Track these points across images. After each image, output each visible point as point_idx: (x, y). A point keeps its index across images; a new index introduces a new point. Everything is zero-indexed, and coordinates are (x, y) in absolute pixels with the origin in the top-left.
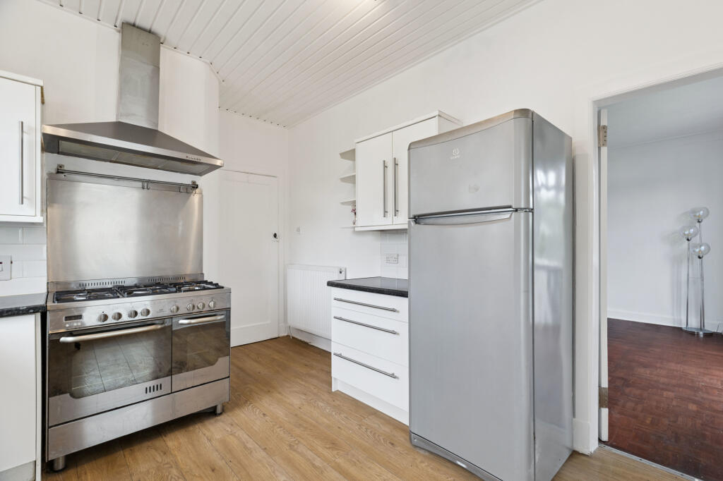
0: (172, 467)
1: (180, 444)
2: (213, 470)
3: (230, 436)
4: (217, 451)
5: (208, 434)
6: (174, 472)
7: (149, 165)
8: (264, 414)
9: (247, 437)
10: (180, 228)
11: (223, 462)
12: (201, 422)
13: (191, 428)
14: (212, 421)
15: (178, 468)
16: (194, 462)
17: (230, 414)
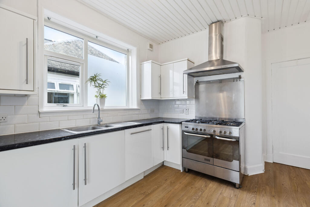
0: (201, 191)
1: (212, 187)
2: (208, 204)
3: (228, 199)
4: (217, 199)
5: (224, 191)
6: (200, 193)
7: (218, 74)
8: (254, 204)
9: (233, 205)
10: (233, 97)
11: (214, 204)
12: (227, 186)
13: (222, 185)
14: (231, 188)
15: (202, 194)
16: (208, 196)
17: (241, 191)
